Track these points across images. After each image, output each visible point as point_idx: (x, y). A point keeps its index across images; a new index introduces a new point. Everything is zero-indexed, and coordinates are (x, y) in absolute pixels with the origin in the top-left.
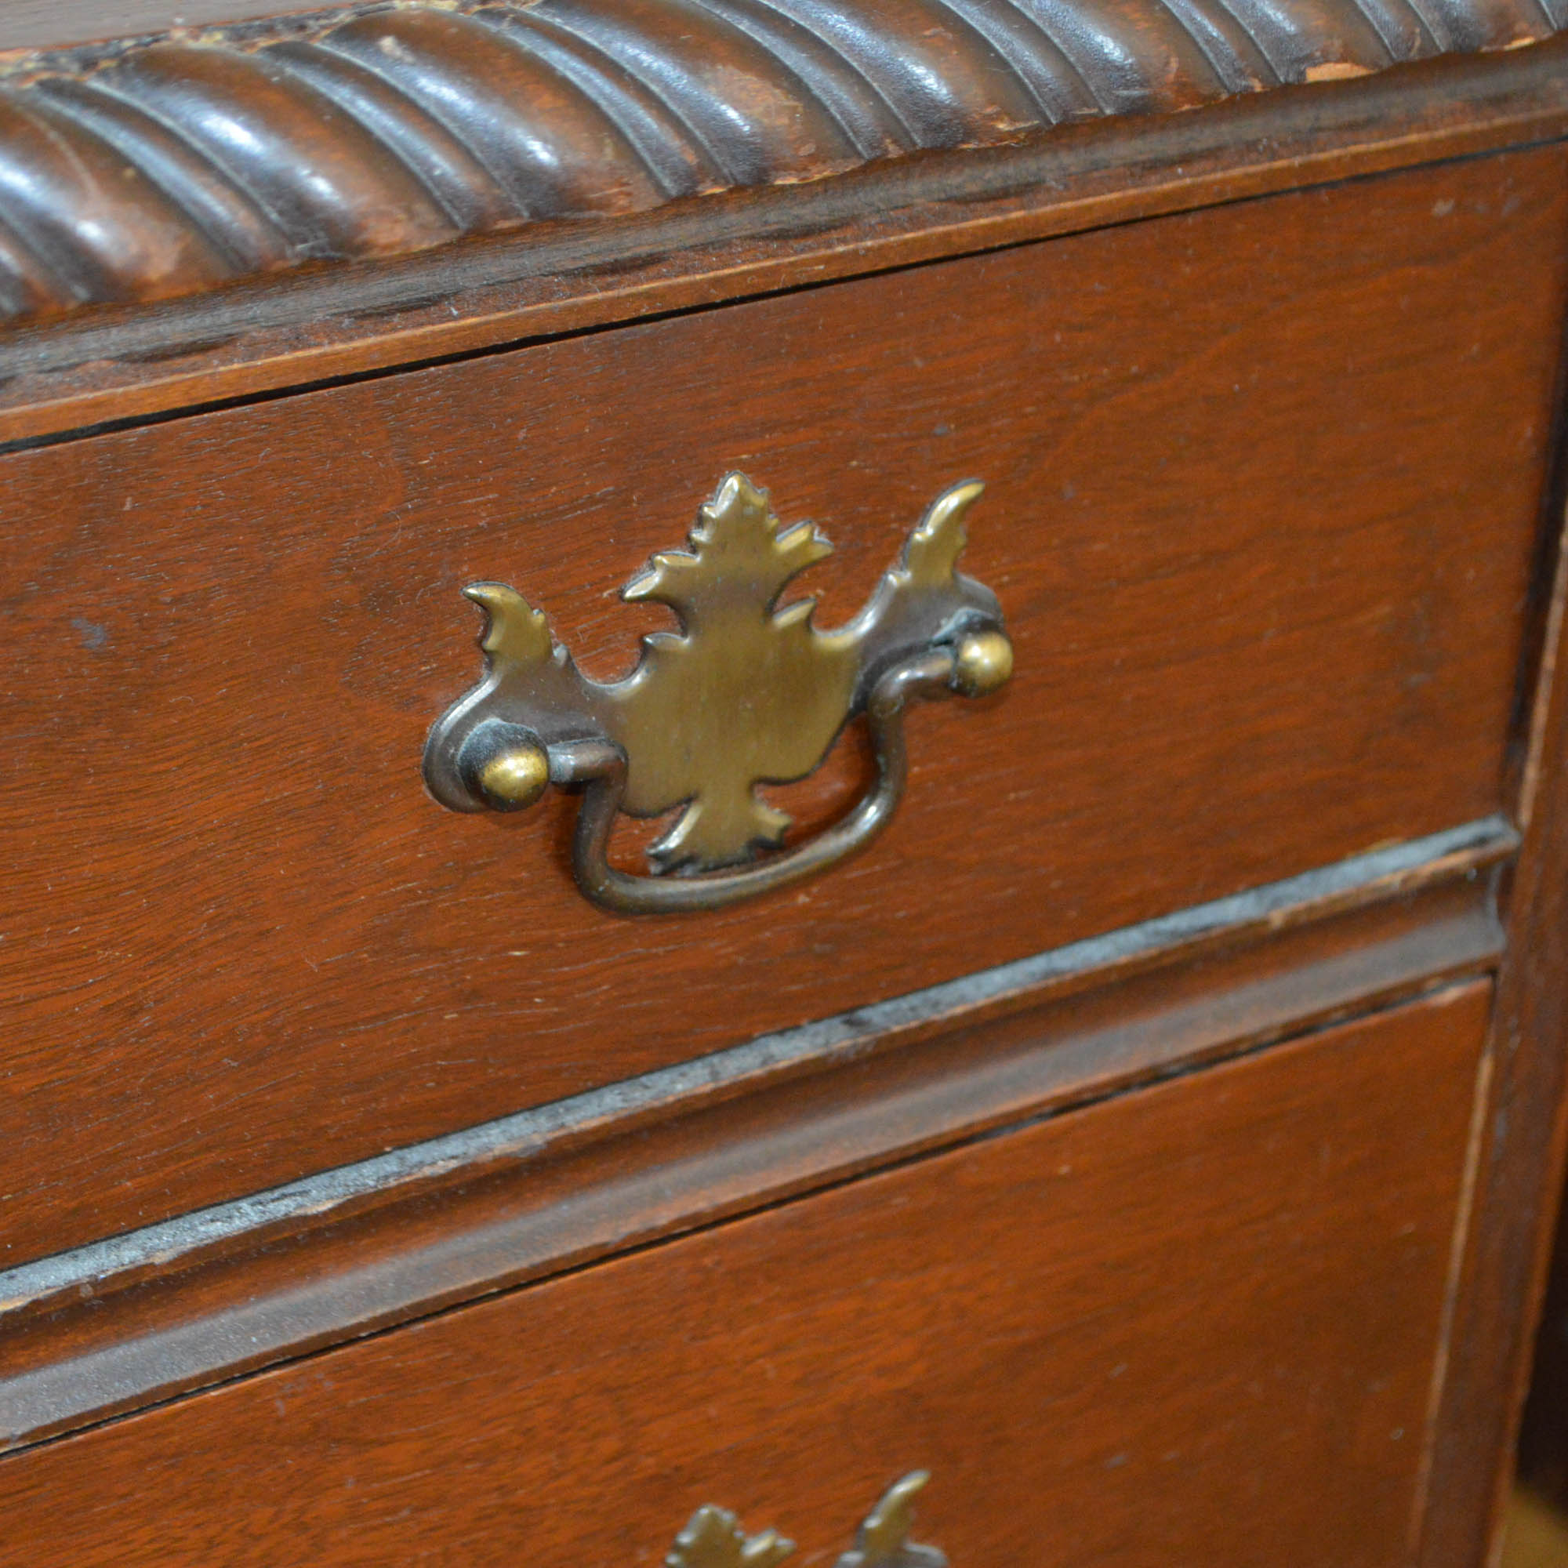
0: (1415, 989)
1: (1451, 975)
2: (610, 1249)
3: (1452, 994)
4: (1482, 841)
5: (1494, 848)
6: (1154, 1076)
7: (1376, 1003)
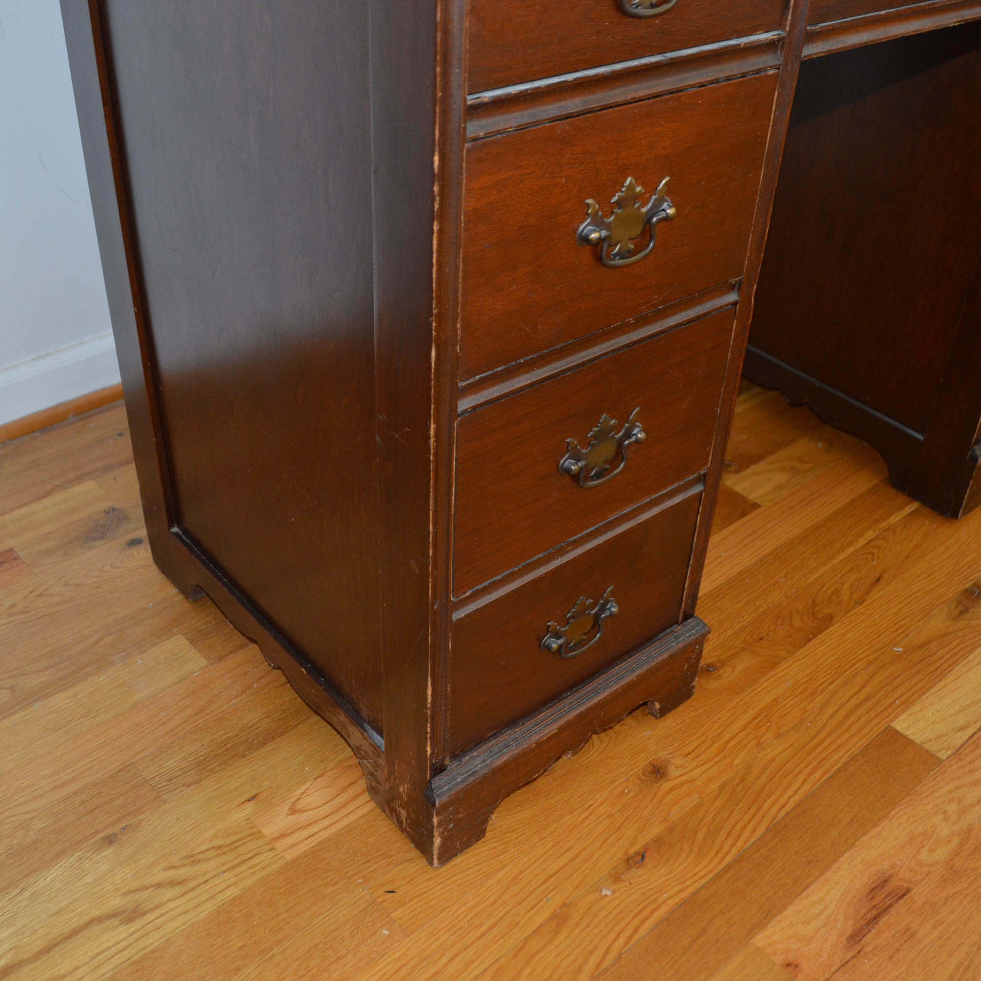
0: (765, 69)
1: (772, 67)
2: (619, 103)
3: (771, 72)
4: (779, 34)
5: (781, 36)
6: (717, 81)
7: (758, 71)
